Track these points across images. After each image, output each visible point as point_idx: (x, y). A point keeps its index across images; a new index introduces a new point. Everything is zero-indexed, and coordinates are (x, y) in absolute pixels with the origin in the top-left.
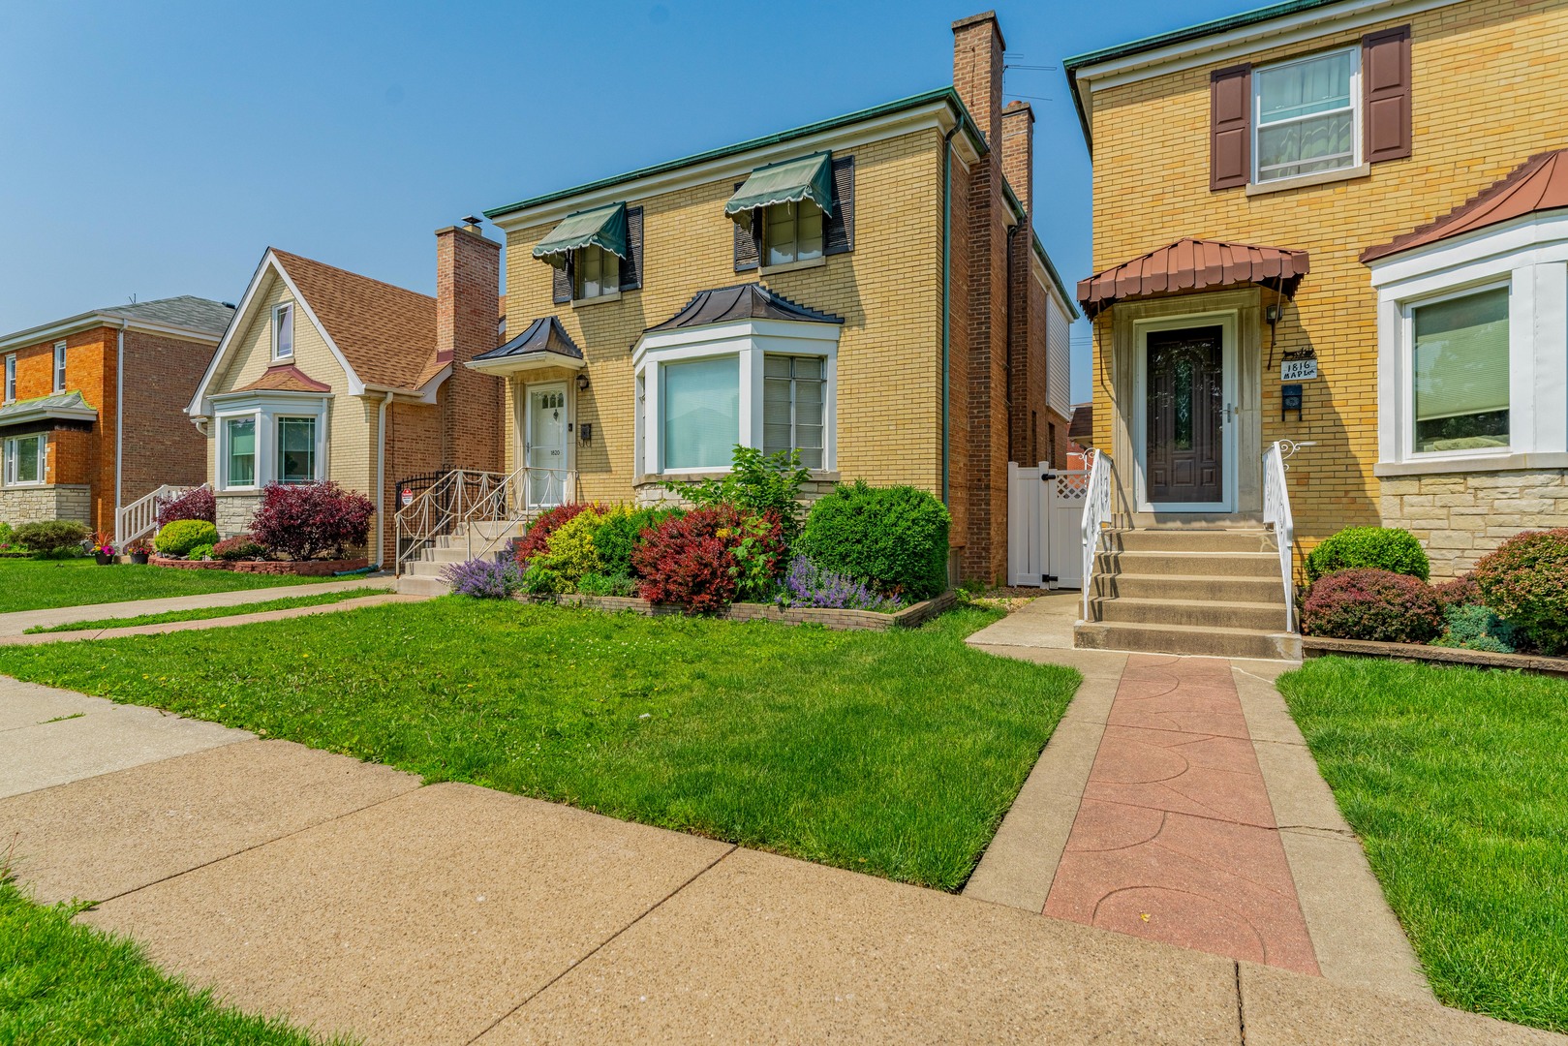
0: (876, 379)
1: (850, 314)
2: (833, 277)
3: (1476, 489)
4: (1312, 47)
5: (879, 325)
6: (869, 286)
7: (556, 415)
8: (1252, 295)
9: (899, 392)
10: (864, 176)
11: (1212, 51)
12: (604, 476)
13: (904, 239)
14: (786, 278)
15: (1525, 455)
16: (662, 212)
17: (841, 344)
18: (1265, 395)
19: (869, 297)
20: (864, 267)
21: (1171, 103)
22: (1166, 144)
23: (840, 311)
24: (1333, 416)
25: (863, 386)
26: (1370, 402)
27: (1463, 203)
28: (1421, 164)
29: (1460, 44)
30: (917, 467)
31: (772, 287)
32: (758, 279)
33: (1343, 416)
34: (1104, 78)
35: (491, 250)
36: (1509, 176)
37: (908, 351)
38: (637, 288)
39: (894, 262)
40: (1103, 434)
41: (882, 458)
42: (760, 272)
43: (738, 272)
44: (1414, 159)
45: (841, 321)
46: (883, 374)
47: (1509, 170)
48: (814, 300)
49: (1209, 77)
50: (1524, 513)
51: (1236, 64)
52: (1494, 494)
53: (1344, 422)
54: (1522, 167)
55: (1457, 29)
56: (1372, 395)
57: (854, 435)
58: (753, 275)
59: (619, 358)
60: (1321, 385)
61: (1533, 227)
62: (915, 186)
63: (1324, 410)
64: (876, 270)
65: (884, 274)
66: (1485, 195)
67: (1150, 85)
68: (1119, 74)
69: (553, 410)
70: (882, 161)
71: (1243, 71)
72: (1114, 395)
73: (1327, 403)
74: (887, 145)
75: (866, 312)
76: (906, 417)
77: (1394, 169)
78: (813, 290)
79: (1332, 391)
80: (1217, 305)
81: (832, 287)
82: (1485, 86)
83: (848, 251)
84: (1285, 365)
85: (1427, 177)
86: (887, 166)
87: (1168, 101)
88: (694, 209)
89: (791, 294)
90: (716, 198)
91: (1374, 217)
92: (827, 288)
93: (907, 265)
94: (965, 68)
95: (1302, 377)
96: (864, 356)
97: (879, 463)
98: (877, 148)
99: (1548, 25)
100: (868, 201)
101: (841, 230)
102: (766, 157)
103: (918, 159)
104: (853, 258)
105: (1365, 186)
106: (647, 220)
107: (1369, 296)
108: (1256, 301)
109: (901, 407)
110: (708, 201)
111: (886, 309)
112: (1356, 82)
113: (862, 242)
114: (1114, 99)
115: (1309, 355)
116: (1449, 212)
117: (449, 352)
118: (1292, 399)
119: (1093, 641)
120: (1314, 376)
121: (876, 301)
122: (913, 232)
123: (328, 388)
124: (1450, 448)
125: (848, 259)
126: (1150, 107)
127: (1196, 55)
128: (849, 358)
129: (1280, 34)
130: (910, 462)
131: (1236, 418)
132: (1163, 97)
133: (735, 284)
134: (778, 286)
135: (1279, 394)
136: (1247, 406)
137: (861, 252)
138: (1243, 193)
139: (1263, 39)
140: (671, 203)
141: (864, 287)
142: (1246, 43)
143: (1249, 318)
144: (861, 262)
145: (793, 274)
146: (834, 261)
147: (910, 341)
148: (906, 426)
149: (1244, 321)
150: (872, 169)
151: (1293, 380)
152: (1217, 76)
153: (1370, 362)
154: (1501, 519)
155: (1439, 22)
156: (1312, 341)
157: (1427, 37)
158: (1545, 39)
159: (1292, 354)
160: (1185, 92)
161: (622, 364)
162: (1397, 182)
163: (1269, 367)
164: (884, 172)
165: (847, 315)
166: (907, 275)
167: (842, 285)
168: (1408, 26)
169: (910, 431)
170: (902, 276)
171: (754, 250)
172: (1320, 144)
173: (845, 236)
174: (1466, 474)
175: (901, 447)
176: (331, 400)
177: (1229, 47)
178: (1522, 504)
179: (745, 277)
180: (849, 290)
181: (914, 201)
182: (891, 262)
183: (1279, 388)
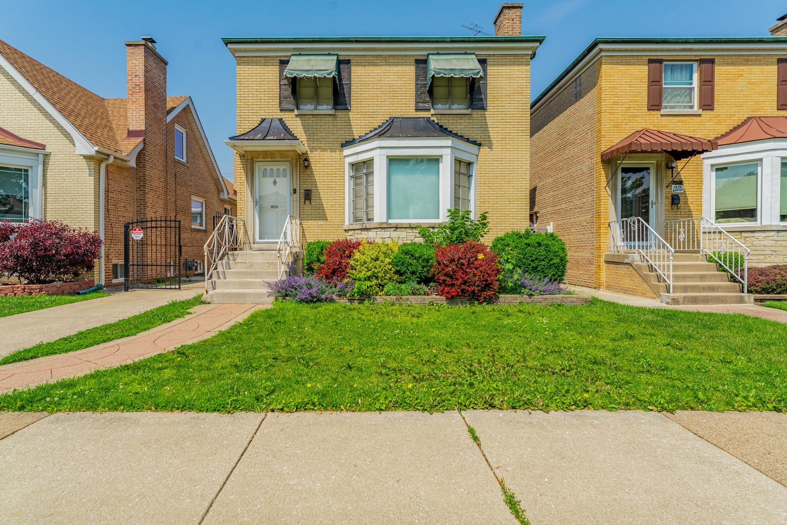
0: (498, 177)
1: (484, 142)
2: (474, 121)
3: (745, 237)
4: (684, 58)
5: (500, 150)
6: (495, 129)
7: (275, 182)
8: (662, 157)
9: (510, 185)
10: (492, 71)
11: (650, 50)
12: (322, 222)
13: (513, 107)
14: (447, 117)
15: (768, 225)
16: (365, 66)
17: (479, 157)
18: (667, 198)
19: (494, 134)
20: (492, 118)
21: (633, 68)
22: (631, 86)
23: (478, 140)
24: (688, 208)
25: (492, 180)
26: (700, 203)
27: (728, 131)
28: (716, 113)
29: (729, 70)
30: (520, 223)
31: (439, 121)
32: (430, 116)
33: (691, 208)
34: (608, 50)
35: (163, 64)
36: (742, 123)
37: (515, 165)
38: (347, 109)
39: (508, 118)
40: (605, 211)
41: (501, 218)
42: (432, 111)
43: (417, 110)
44: (715, 111)
45: (480, 145)
46: (502, 175)
47: (742, 121)
48: (464, 132)
49: (647, 61)
50: (765, 246)
51: (657, 58)
52: (753, 239)
53: (692, 210)
54: (745, 120)
55: (728, 64)
56: (700, 200)
57: (486, 205)
58: (427, 113)
59: (332, 150)
60: (684, 195)
61: (772, 143)
62: (519, 81)
63: (685, 205)
64: (499, 121)
65: (503, 123)
66: (735, 129)
67: (625, 58)
68: (614, 50)
69: (272, 179)
70: (502, 65)
71: (660, 61)
72: (610, 194)
73: (686, 203)
74: (505, 58)
75: (493, 142)
76: (514, 197)
77: (709, 113)
78: (464, 127)
79: (688, 198)
80: (649, 158)
81: (474, 126)
82: (735, 88)
83: (483, 108)
84: (673, 186)
85: (718, 118)
86: (505, 68)
87: (632, 67)
88: (387, 68)
89: (450, 127)
90: (402, 65)
91: (702, 131)
92: (472, 126)
93: (515, 121)
94: (509, 28)
95: (679, 191)
96: (492, 165)
97: (500, 220)
98: (499, 58)
99: (753, 70)
100: (494, 84)
101: (480, 97)
102: (436, 48)
103: (521, 68)
104: (486, 113)
105: (699, 118)
106: (353, 68)
107: (700, 162)
108: (664, 159)
109: (512, 192)
110: (397, 65)
111: (504, 142)
112: (696, 76)
113: (491, 105)
114: (611, 61)
115: (681, 183)
116: (724, 133)
117: (142, 131)
118: (675, 200)
119: (678, 302)
120: (682, 191)
121: (499, 137)
122: (518, 105)
123: (43, 147)
124: (725, 222)
125: (483, 113)
126: (625, 68)
127: (644, 50)
128: (484, 165)
129: (674, 50)
130: (516, 220)
131: (654, 206)
132: (630, 65)
133: (415, 116)
134: (442, 121)
135: (670, 198)
136: (659, 202)
137: (490, 110)
138: (659, 113)
139: (668, 50)
140: (372, 61)
141: (492, 129)
142: (662, 50)
143: (661, 166)
144: (490, 116)
145: (451, 116)
146: (476, 113)
147: (517, 160)
148: (515, 202)
149: (658, 167)
150: (497, 68)
151: (675, 192)
152: (651, 61)
153: (700, 187)
154: (756, 248)
155: (722, 61)
156: (682, 177)
157: (719, 65)
158: (752, 75)
159: (676, 182)
160: (638, 65)
161: (337, 155)
162: (709, 119)
163: (667, 186)
164: (503, 71)
165: (482, 142)
166: (515, 126)
167: (480, 126)
168: (714, 59)
169: (516, 205)
170: (512, 126)
171: (428, 99)
172: (678, 99)
173: (482, 101)
174: (741, 232)
175: (512, 213)
176: (46, 156)
177: (656, 50)
178: (765, 243)
179: (421, 113)
180: (484, 129)
181: (519, 89)
182: (507, 118)
183: (670, 195)
